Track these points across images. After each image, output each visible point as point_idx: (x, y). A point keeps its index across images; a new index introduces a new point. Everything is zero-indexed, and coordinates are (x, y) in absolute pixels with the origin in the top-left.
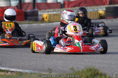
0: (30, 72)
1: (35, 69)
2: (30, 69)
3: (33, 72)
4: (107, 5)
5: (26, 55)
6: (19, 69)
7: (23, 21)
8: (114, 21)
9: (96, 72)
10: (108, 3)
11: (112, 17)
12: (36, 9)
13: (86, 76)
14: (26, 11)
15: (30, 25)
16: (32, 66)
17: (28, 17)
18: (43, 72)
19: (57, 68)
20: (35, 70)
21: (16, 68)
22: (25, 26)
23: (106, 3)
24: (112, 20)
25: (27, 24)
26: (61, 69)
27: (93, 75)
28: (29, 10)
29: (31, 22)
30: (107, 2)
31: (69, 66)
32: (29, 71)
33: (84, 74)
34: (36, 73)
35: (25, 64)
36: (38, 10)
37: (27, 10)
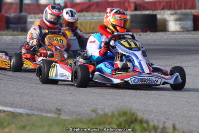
0: (25, 113)
1: (31, 108)
2: (24, 108)
3: (29, 112)
4: (131, 11)
5: (14, 85)
6: (7, 106)
7: (4, 31)
8: (142, 36)
9: (134, 118)
10: (133, 8)
11: (140, 31)
12: (23, 14)
13: (118, 123)
14: (8, 15)
15: (15, 37)
16: (26, 102)
17: (11, 25)
18: (45, 112)
19: (65, 107)
20: (32, 110)
21: (2, 106)
22: (7, 39)
23: (129, 9)
24: (140, 35)
25: (10, 36)
26: (72, 109)
27: (129, 121)
28: (13, 15)
29: (15, 33)
30: (130, 7)
31: (84, 104)
32: (22, 110)
33: (114, 119)
34: (35, 115)
35: (15, 98)
36: (27, 14)
37: (10, 14)
